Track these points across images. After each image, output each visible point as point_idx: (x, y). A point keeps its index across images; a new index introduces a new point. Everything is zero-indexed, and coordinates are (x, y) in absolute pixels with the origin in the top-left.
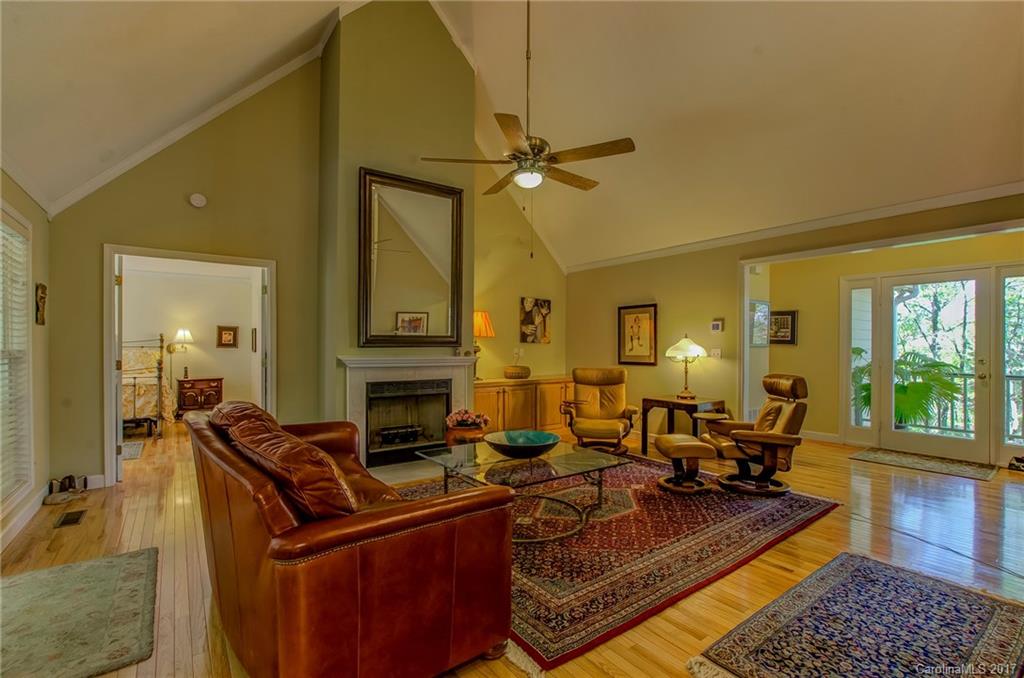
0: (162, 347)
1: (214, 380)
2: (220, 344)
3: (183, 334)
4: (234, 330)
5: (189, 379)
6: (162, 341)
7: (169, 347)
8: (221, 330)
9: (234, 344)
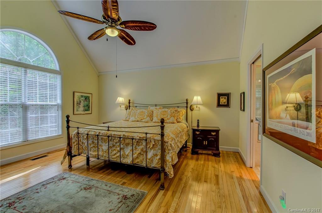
0: (187, 107)
1: (214, 131)
2: (219, 105)
3: (197, 99)
4: (228, 95)
5: (200, 128)
6: (187, 103)
7: (191, 106)
8: (220, 95)
9: (227, 105)
